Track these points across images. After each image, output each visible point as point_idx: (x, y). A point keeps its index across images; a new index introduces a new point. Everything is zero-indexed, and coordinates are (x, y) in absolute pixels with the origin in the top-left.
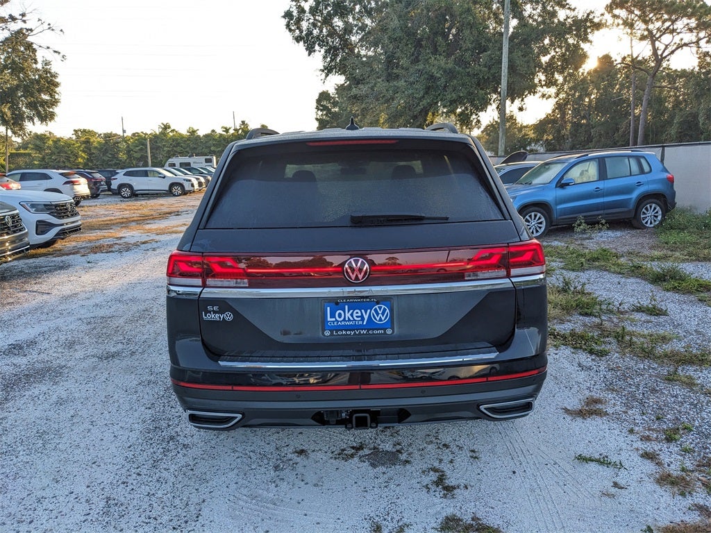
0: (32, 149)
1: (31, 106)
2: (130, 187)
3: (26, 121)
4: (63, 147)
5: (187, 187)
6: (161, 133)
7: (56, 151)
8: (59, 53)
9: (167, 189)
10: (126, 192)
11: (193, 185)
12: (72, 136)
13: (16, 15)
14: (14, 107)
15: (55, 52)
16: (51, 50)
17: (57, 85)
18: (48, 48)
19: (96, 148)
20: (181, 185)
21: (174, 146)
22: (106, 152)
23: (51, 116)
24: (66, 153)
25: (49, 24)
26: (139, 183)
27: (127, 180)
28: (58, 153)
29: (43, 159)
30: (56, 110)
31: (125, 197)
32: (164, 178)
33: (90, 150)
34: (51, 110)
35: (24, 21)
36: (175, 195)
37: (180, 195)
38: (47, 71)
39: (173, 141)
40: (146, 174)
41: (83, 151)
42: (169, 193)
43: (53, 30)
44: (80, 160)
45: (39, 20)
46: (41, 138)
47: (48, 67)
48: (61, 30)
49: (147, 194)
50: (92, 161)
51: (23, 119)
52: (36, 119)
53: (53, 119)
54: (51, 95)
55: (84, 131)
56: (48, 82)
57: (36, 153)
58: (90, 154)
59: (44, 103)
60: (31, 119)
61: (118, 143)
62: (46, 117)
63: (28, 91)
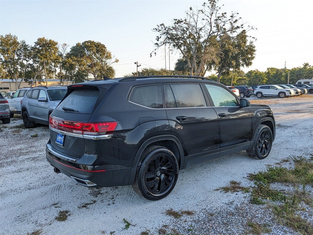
0: (247, 77)
1: (244, 60)
2: (261, 93)
3: (241, 66)
4: (258, 76)
5: (287, 94)
6: (304, 68)
7: (255, 77)
8: (254, 38)
9: (278, 94)
10: (259, 95)
11: (290, 93)
12: (266, 71)
13: (239, 26)
14: (237, 62)
15: (253, 38)
16: (251, 37)
17: (254, 51)
18: (251, 36)
19: (271, 76)
20: (284, 93)
21: (309, 74)
22: (276, 77)
23: (251, 63)
24: (259, 78)
25: (252, 27)
26: (265, 92)
27: (261, 90)
28: (256, 78)
29: (250, 81)
30: (253, 61)
31: (258, 98)
32: (277, 89)
33: (269, 77)
34: (251, 61)
35: (242, 28)
36: (281, 98)
37: (283, 97)
38: (251, 46)
39: (309, 71)
40: (269, 88)
41: (266, 77)
42: (278, 96)
43: (253, 29)
44: (264, 81)
45: (249, 26)
46: (250, 72)
47: (252, 44)
48: (256, 29)
49: (269, 97)
50: (269, 81)
51: (240, 66)
52: (245, 65)
53: (251, 65)
54: (251, 55)
55: (272, 68)
56: (251, 50)
57: (248, 79)
58: (269, 78)
59: (249, 59)
60: (243, 65)
61: (282, 73)
62: (249, 64)
63: (243, 55)
